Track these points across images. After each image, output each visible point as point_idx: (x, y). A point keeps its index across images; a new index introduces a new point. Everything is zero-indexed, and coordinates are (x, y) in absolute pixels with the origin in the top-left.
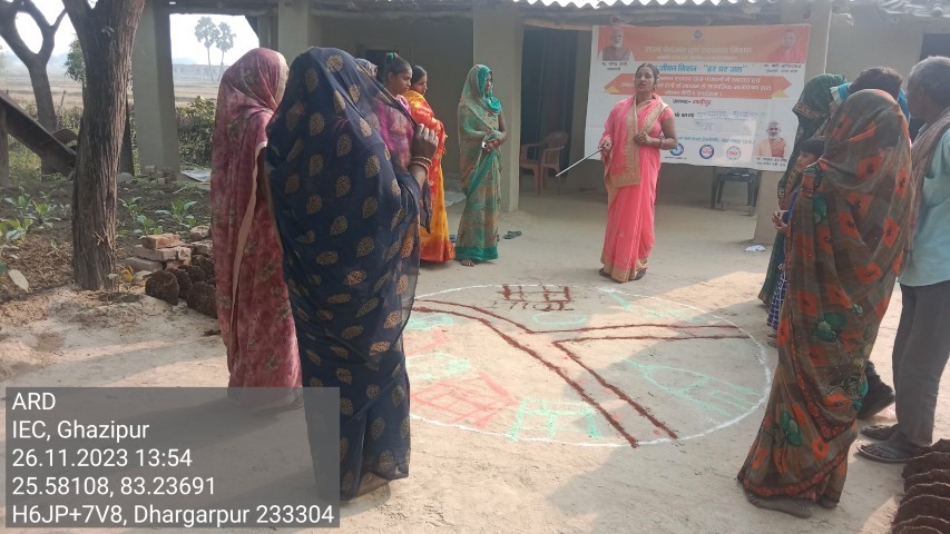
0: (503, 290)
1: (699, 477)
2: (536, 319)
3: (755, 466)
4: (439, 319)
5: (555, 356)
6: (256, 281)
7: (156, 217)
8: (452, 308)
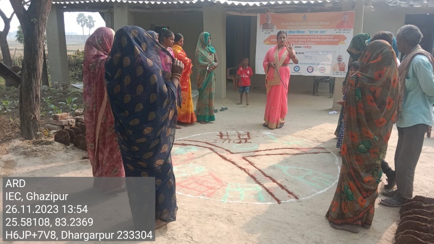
0: (220, 134)
1: (309, 216)
2: (235, 147)
3: (333, 210)
4: (190, 148)
5: (243, 163)
6: (107, 135)
7: (59, 105)
8: (196, 143)
